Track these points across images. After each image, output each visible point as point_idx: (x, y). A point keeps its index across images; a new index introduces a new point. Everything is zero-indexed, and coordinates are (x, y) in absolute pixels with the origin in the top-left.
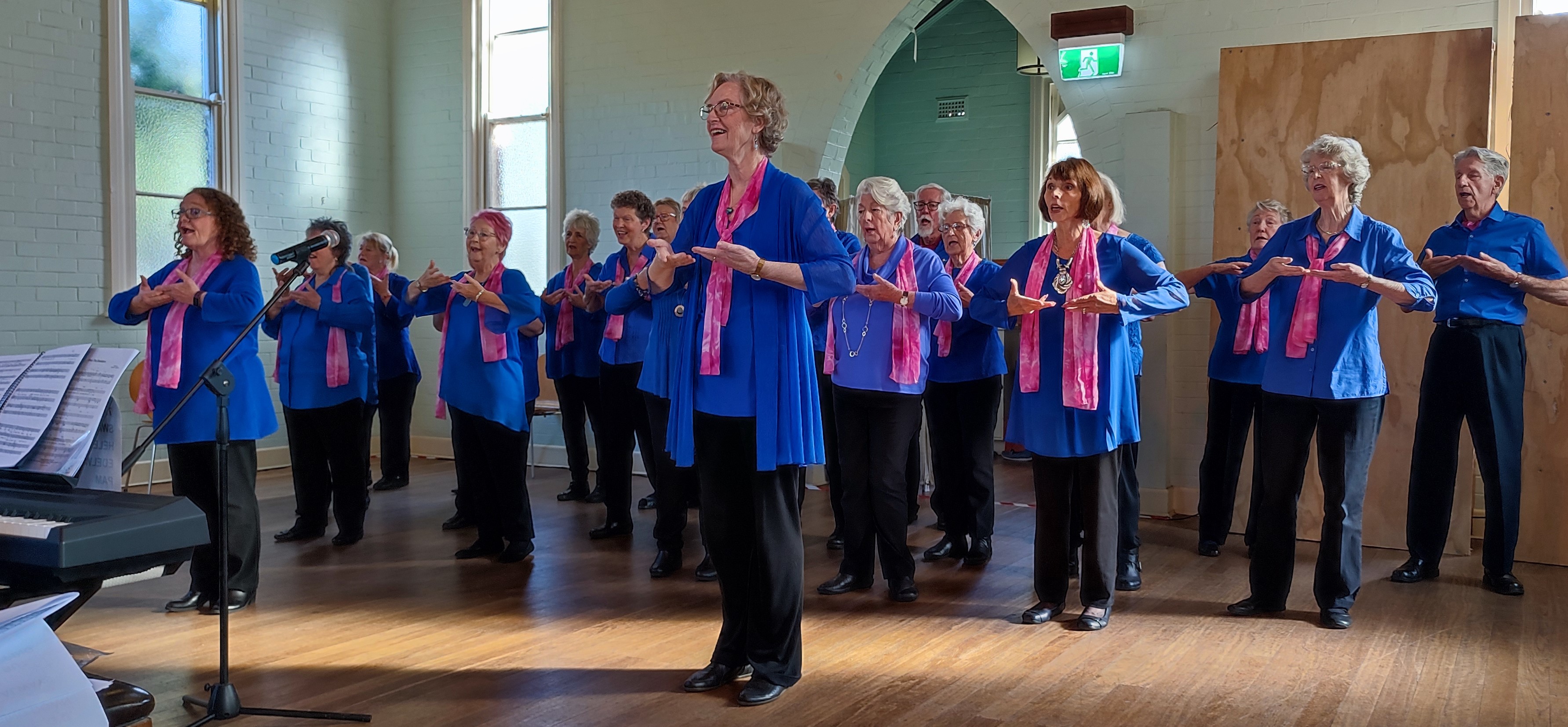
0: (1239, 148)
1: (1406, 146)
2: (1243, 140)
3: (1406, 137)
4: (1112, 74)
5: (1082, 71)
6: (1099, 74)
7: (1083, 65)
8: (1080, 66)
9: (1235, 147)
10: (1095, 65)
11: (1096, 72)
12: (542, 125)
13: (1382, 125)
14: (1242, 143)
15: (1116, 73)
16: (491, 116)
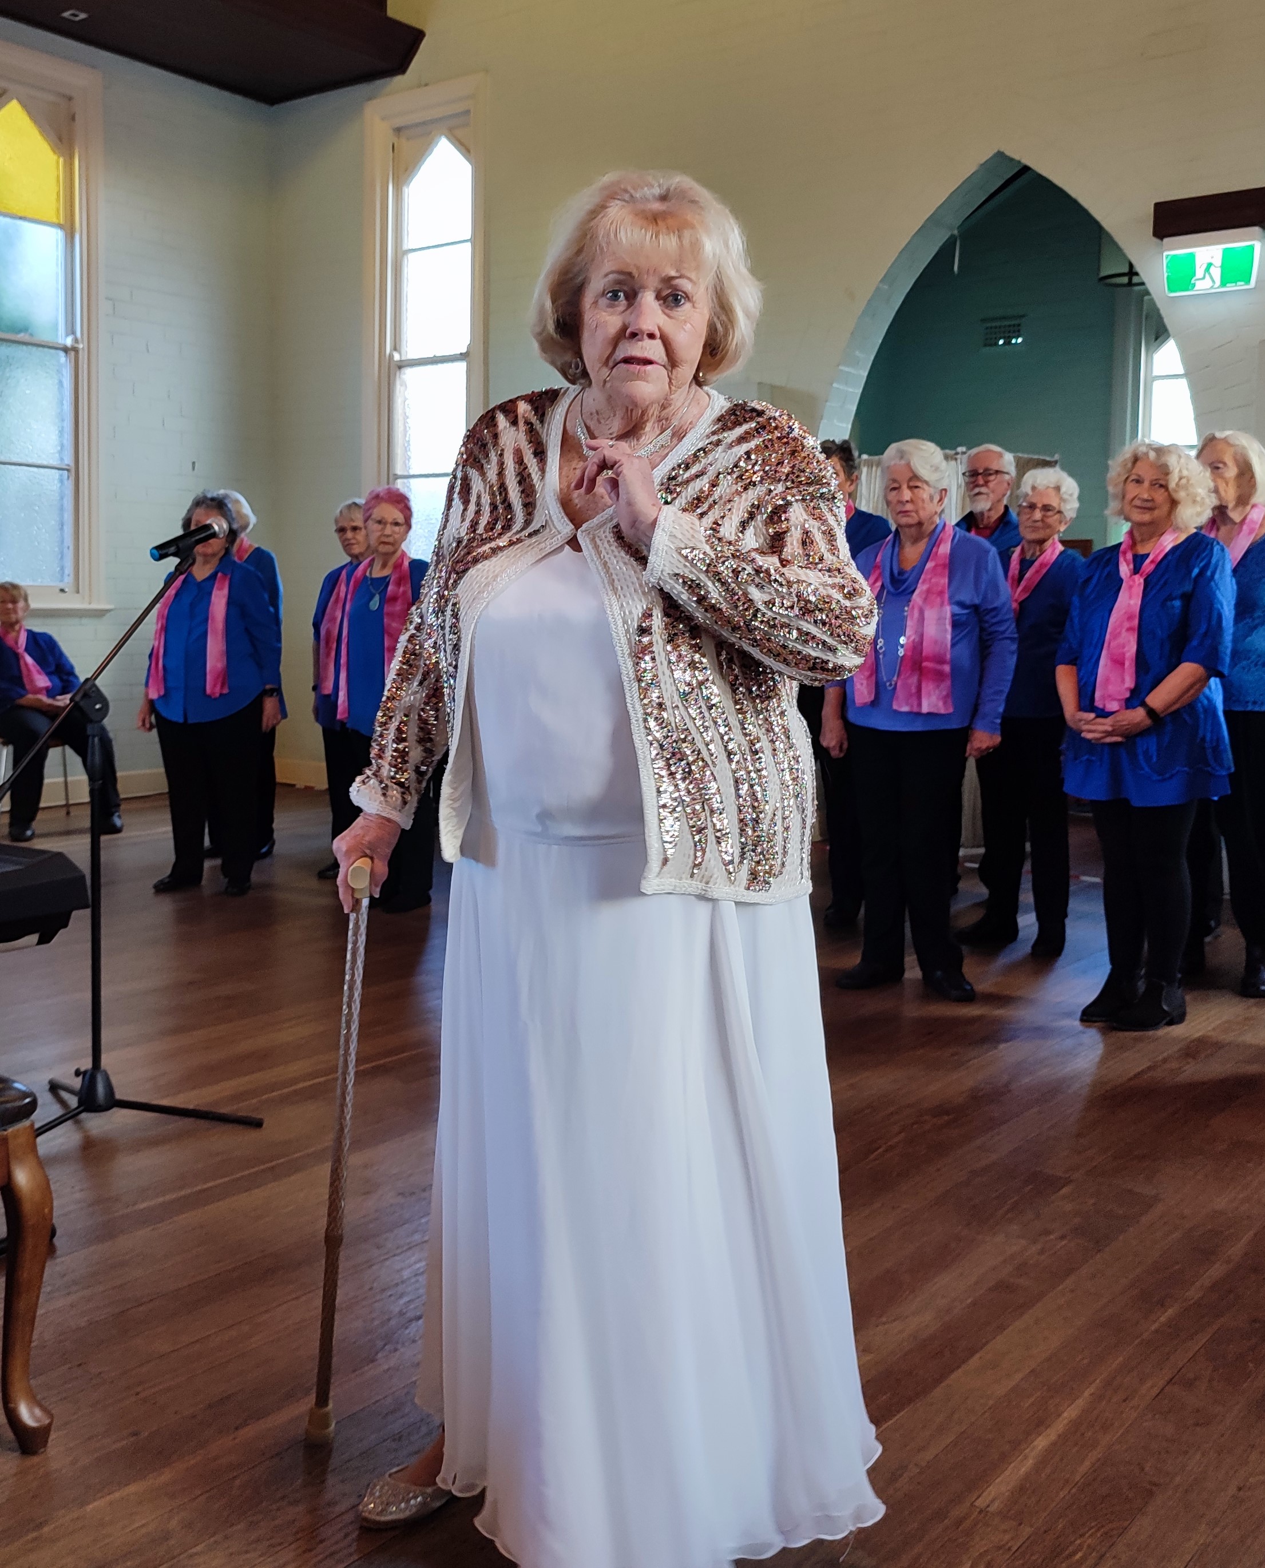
4: (1241, 286)
5: (1197, 283)
6: (1223, 284)
7: (1200, 273)
8: (1194, 274)
10: (1216, 273)
11: (1218, 283)
12: (462, 366)
15: (1248, 282)
16: (397, 357)
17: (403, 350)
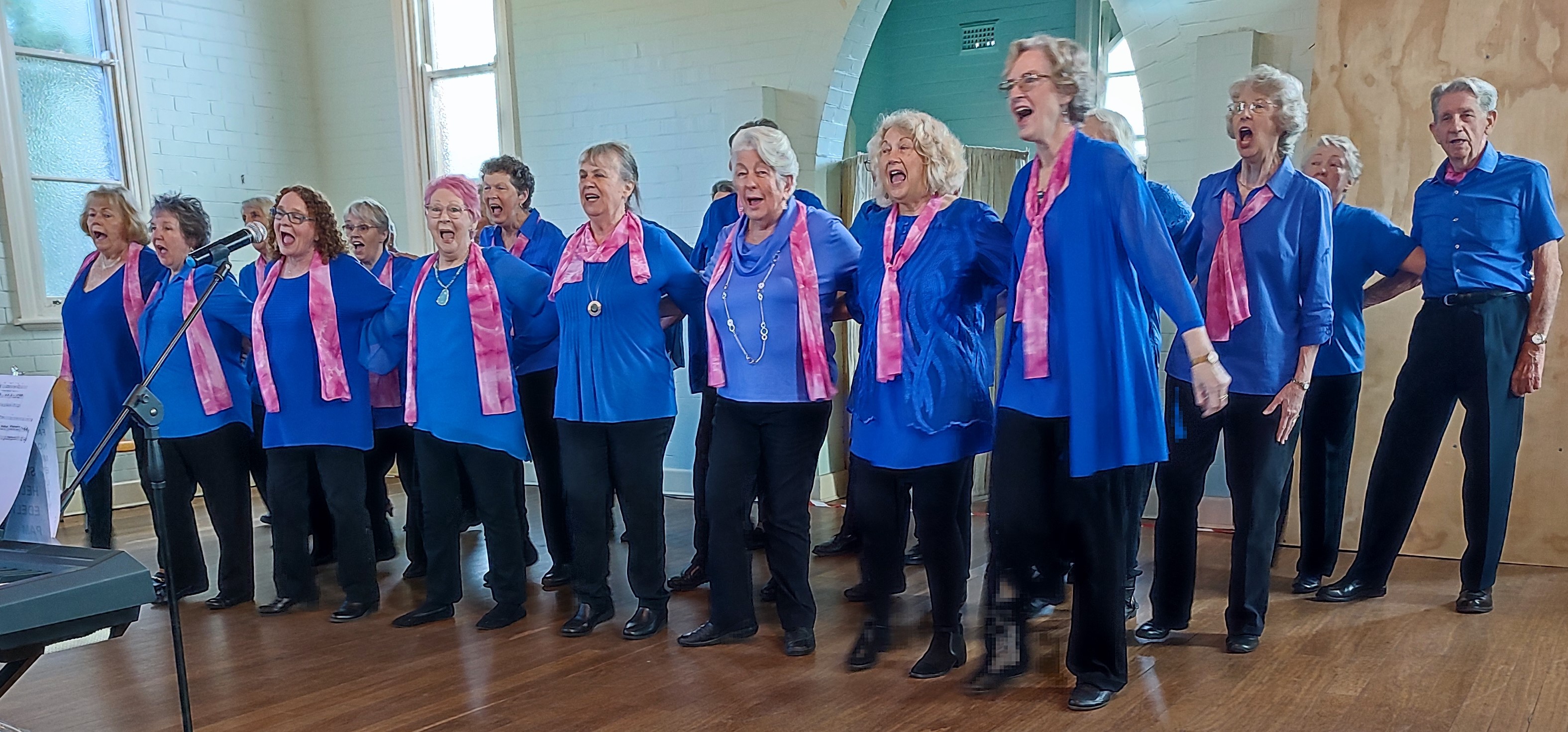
0: (1340, 76)
1: (1554, 67)
2: (1346, 66)
3: (1555, 55)
9: (1335, 75)
12: (489, 78)
13: (1525, 39)
14: (1346, 69)
16: (428, 68)
17: (435, 61)
